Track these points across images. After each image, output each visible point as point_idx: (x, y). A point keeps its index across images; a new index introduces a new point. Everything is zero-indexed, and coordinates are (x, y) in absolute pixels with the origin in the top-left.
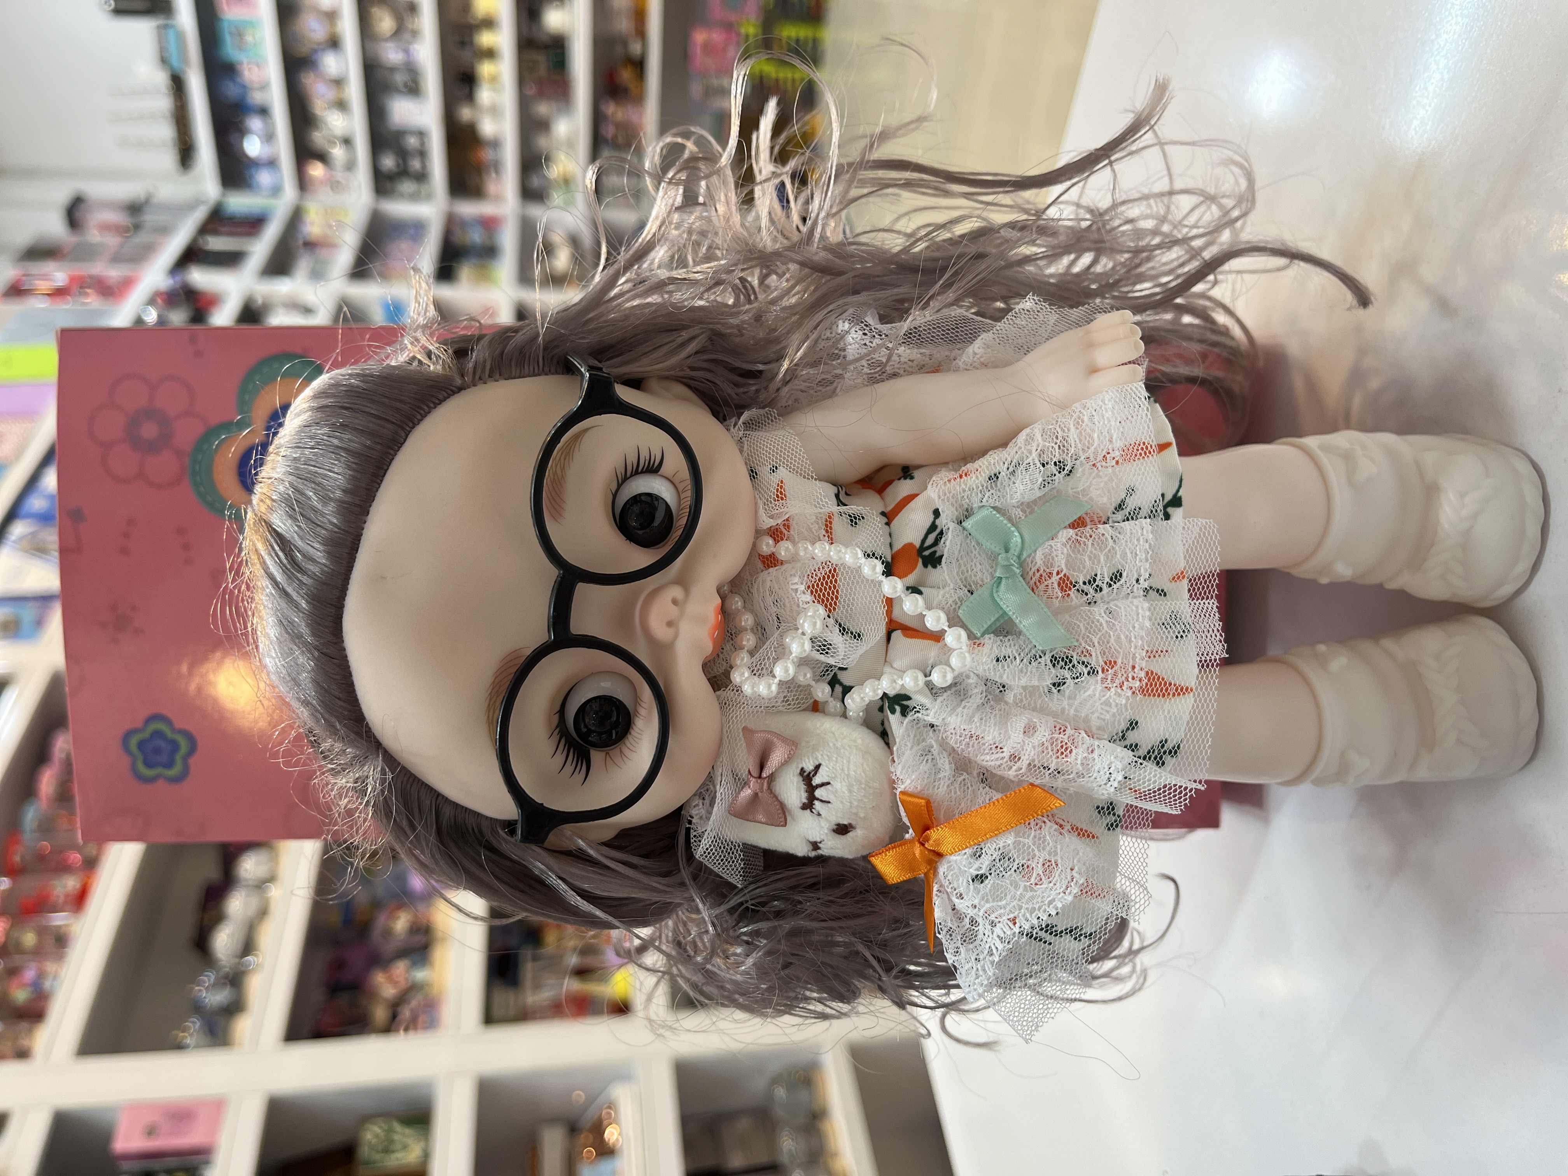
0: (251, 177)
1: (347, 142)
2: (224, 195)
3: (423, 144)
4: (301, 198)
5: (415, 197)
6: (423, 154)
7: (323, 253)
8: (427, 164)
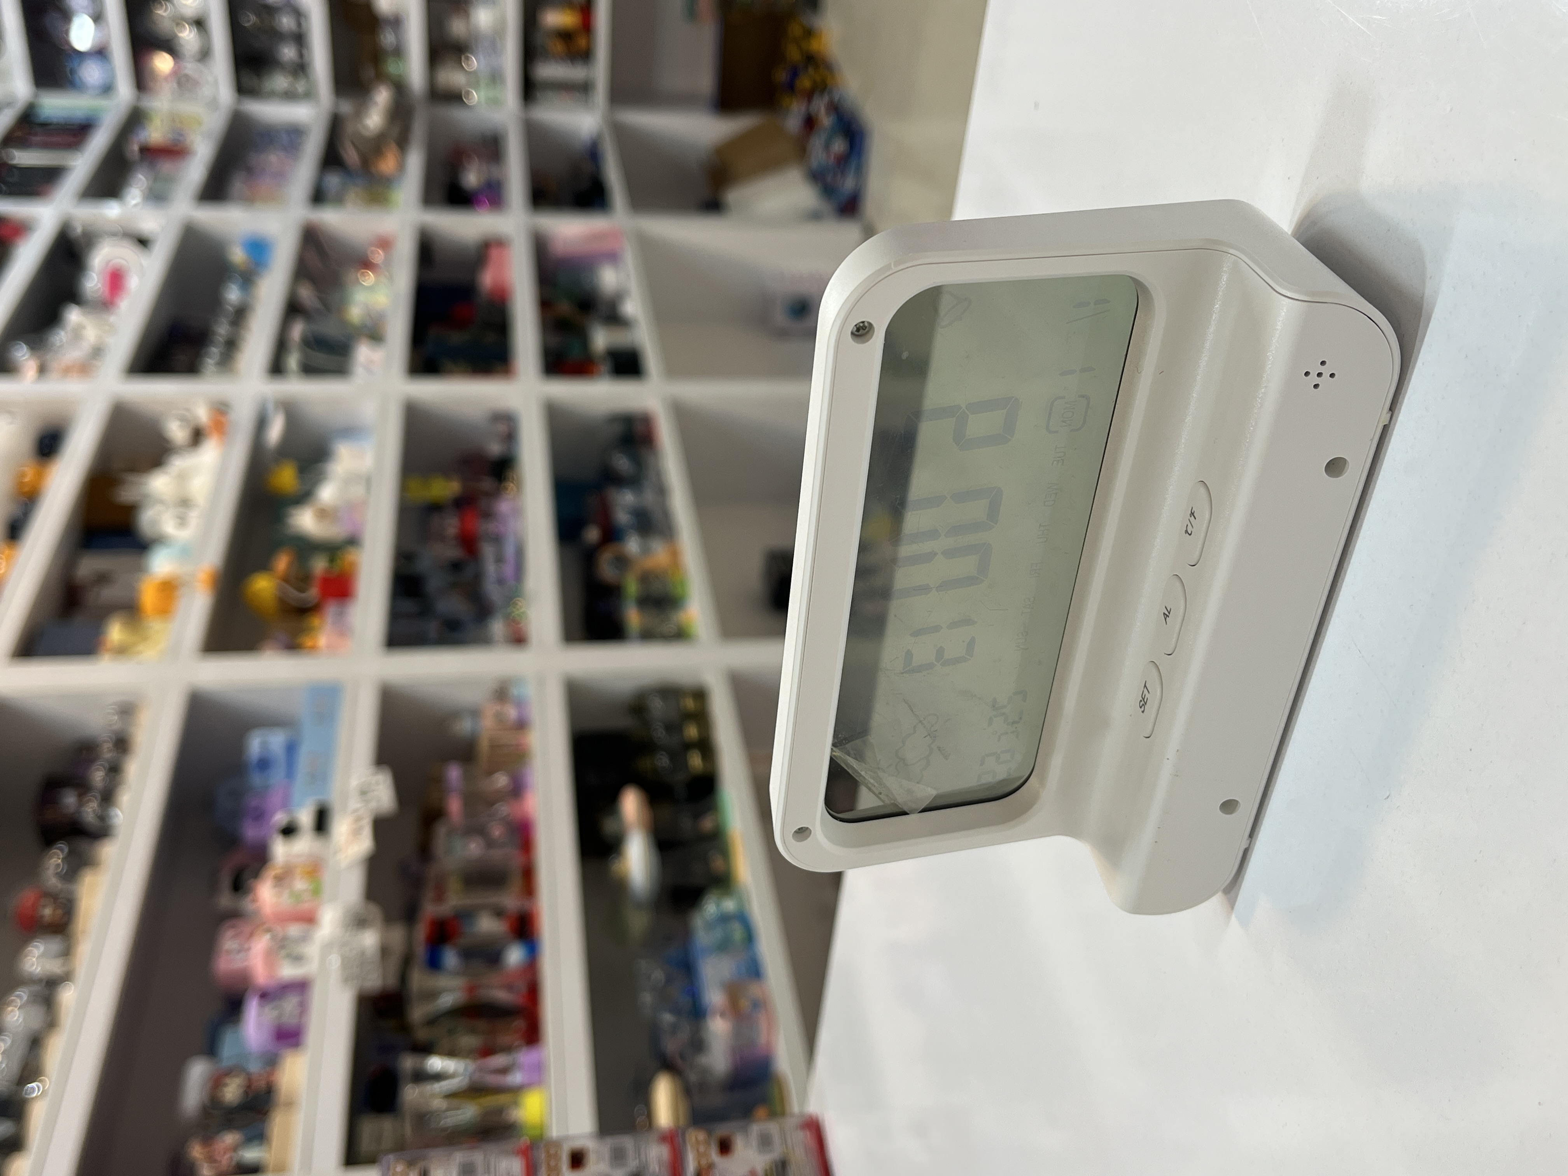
0: (73, 72)
1: (200, 23)
2: (36, 96)
3: (299, 25)
4: (139, 99)
5: (290, 96)
6: (300, 39)
7: (166, 166)
8: (305, 52)
